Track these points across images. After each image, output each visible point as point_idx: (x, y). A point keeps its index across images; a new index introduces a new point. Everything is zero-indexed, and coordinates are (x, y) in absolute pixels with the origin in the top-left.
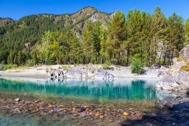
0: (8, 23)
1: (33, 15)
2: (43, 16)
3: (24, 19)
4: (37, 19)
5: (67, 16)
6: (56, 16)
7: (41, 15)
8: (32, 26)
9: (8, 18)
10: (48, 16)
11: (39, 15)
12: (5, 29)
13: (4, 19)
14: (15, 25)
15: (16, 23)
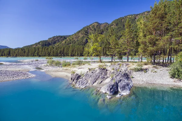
0: (105, 26)
1: (120, 18)
2: (128, 17)
3: (114, 22)
4: (123, 20)
5: (146, 13)
6: (137, 15)
7: (126, 17)
8: (119, 25)
9: (105, 23)
10: (131, 16)
11: (125, 17)
12: (103, 30)
13: (103, 24)
14: (109, 27)
15: (110, 25)
